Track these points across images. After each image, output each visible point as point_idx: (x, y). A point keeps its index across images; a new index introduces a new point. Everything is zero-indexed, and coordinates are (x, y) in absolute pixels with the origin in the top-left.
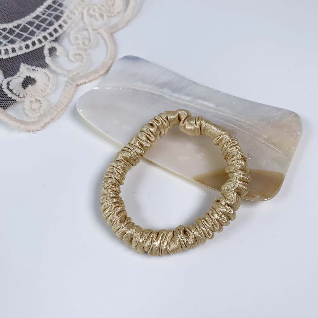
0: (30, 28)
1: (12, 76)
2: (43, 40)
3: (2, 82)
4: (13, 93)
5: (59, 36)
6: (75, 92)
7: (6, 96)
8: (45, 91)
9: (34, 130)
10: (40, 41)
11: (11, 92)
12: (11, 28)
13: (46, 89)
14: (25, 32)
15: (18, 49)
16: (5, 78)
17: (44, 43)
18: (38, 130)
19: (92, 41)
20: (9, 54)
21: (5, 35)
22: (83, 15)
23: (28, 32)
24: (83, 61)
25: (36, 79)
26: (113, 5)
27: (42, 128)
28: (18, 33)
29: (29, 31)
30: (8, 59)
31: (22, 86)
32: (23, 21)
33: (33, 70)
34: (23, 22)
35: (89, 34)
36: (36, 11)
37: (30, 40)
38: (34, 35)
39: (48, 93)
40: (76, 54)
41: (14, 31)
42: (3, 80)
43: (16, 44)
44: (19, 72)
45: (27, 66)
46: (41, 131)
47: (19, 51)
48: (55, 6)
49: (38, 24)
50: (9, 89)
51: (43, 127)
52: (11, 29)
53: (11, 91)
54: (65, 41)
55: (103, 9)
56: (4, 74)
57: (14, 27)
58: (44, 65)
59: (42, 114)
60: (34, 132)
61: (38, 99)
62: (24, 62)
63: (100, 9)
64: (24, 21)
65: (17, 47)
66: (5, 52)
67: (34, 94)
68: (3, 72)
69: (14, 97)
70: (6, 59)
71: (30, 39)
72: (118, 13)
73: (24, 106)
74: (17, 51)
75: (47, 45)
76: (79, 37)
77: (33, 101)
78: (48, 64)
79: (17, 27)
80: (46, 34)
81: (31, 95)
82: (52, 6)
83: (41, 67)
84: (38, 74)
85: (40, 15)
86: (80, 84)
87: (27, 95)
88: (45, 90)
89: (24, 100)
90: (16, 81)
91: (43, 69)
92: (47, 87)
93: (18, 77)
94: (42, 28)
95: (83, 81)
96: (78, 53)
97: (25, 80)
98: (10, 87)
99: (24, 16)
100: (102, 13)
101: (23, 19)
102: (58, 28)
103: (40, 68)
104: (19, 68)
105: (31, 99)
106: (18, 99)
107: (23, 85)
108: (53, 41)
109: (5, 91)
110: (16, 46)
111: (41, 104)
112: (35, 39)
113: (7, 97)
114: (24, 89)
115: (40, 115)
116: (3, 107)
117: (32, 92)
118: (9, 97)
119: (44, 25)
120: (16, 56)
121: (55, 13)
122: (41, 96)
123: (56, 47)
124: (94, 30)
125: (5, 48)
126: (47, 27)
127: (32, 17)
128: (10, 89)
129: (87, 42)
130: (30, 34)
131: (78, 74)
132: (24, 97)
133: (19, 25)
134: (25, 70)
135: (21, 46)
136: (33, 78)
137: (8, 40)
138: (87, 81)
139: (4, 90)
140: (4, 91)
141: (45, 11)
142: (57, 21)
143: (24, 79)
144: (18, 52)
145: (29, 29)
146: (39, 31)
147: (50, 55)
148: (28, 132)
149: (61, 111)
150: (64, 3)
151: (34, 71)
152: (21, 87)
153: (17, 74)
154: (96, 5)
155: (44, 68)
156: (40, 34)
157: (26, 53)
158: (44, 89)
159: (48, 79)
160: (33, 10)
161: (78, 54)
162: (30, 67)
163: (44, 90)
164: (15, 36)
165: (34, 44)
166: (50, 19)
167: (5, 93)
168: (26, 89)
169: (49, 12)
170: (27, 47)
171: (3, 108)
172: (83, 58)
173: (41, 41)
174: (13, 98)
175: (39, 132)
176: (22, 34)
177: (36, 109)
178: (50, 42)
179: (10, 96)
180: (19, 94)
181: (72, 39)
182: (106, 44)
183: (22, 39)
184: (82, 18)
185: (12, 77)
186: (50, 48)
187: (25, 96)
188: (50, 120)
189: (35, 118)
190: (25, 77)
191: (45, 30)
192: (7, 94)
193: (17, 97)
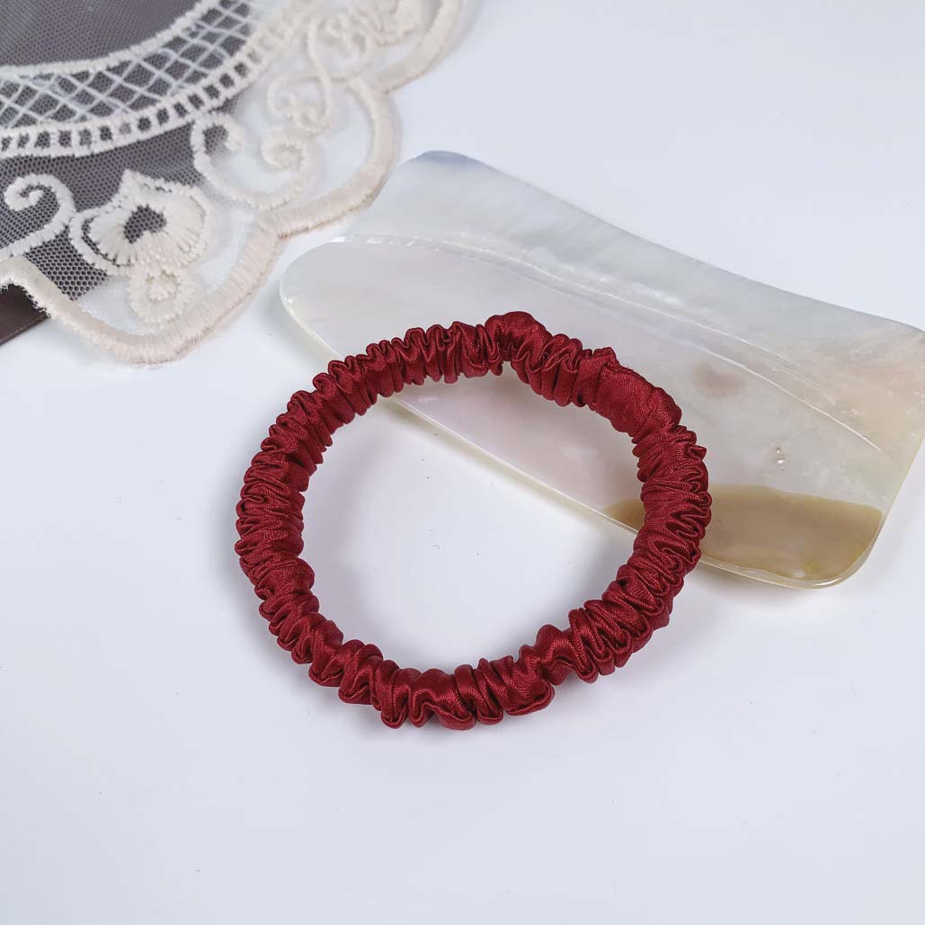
0: (154, 74)
1: (97, 205)
2: (189, 107)
3: (70, 221)
4: (97, 251)
5: (236, 97)
6: (275, 254)
7: (78, 260)
8: (190, 251)
9: (153, 359)
10: (180, 110)
11: (93, 249)
12: (100, 73)
13: (192, 243)
14: (139, 84)
15: (118, 132)
16: (79, 210)
17: (193, 114)
18: (167, 361)
19: (328, 112)
20: (92, 146)
21: (84, 91)
22: (305, 38)
23: (147, 84)
24: (301, 168)
25: (166, 215)
26: (393, 11)
27: (178, 353)
28: (121, 87)
29: (152, 82)
30: (88, 157)
31: (125, 233)
32: (134, 54)
33: (158, 189)
34: (136, 55)
35: (322, 91)
36: (173, 27)
37: (154, 105)
38: (165, 93)
39: (198, 255)
40: (283, 148)
41: (110, 81)
42: (72, 215)
43: (113, 116)
44: (117, 196)
45: (140, 178)
46: (174, 364)
47: (121, 136)
48: (227, 12)
49: (176, 62)
50: (86, 240)
51: (181, 353)
52: (100, 75)
53: (93, 246)
54: (251, 111)
55: (364, 21)
56: (74, 199)
57: (109, 69)
58: (190, 177)
59: (177, 316)
60: (154, 366)
61: (168, 272)
62: (132, 167)
63: (355, 22)
64: (138, 52)
65: (116, 127)
66: (82, 140)
67: (158, 257)
68: (72, 194)
69: (100, 264)
70: (83, 158)
71: (153, 102)
72: (407, 33)
73: (129, 290)
74: (114, 137)
75: (201, 121)
76: (293, 99)
77: (153, 278)
78: (200, 175)
79: (117, 70)
80: (198, 89)
81: (148, 260)
82: (220, 14)
83: (181, 182)
84: (171, 200)
85: (184, 36)
86: (289, 232)
87: (137, 259)
88: (190, 247)
89: (128, 272)
90: (109, 218)
91: (188, 186)
92: (196, 238)
93: (114, 208)
94: (187, 74)
95: (300, 225)
96: (288, 144)
97: (135, 218)
98: (90, 235)
99: (137, 39)
100: (362, 33)
101: (135, 48)
102: (234, 75)
103: (179, 184)
104: (118, 184)
105: (148, 270)
106: (111, 270)
107: (129, 232)
108: (219, 109)
109: (76, 247)
110: (112, 122)
111: (178, 285)
112: (166, 102)
113: (82, 264)
114: (131, 242)
115: (173, 316)
116: (68, 290)
117: (151, 252)
118: (87, 264)
119: (194, 66)
120: (111, 151)
121: (226, 33)
122: (179, 264)
123: (225, 127)
124: (334, 80)
125: (81, 126)
126: (203, 70)
127: (162, 44)
128: (91, 241)
129: (313, 115)
130: (153, 89)
131: (285, 203)
132: (129, 264)
133: (124, 65)
134: (134, 190)
135: (127, 122)
136: (157, 212)
137: (90, 106)
138: (310, 225)
139: (72, 242)
140: (73, 247)
141: (199, 27)
142: (231, 53)
143: (130, 215)
144: (118, 140)
145: (150, 74)
146: (180, 82)
147: (207, 148)
148: (137, 366)
149: (233, 308)
150: (252, 5)
151: (162, 192)
152: (123, 235)
153: (113, 199)
154: (345, 10)
155: (189, 183)
156: (180, 90)
157: (139, 142)
158: (186, 242)
159: (199, 217)
160: (165, 23)
161: (288, 149)
162: (148, 180)
163: (186, 248)
164: (111, 95)
165: (163, 116)
166: (211, 48)
167: (76, 251)
168: (135, 244)
169: (209, 28)
170: (144, 124)
171: (68, 293)
172: (301, 159)
173: (183, 108)
174: (97, 267)
175: (167, 365)
176: (130, 90)
177: (163, 300)
178: (210, 112)
179: (90, 262)
180: (116, 256)
181: (271, 103)
182: (370, 122)
183: (129, 103)
184: (305, 46)
185: (97, 209)
186: (208, 130)
187: (133, 261)
188: (200, 333)
189: (159, 324)
190: (135, 210)
191: (196, 77)
192: (80, 255)
193: (110, 263)
